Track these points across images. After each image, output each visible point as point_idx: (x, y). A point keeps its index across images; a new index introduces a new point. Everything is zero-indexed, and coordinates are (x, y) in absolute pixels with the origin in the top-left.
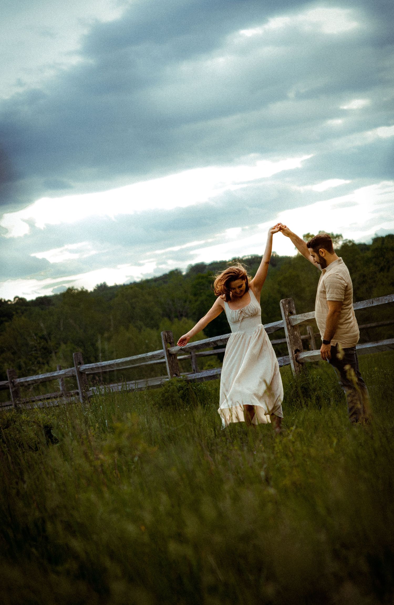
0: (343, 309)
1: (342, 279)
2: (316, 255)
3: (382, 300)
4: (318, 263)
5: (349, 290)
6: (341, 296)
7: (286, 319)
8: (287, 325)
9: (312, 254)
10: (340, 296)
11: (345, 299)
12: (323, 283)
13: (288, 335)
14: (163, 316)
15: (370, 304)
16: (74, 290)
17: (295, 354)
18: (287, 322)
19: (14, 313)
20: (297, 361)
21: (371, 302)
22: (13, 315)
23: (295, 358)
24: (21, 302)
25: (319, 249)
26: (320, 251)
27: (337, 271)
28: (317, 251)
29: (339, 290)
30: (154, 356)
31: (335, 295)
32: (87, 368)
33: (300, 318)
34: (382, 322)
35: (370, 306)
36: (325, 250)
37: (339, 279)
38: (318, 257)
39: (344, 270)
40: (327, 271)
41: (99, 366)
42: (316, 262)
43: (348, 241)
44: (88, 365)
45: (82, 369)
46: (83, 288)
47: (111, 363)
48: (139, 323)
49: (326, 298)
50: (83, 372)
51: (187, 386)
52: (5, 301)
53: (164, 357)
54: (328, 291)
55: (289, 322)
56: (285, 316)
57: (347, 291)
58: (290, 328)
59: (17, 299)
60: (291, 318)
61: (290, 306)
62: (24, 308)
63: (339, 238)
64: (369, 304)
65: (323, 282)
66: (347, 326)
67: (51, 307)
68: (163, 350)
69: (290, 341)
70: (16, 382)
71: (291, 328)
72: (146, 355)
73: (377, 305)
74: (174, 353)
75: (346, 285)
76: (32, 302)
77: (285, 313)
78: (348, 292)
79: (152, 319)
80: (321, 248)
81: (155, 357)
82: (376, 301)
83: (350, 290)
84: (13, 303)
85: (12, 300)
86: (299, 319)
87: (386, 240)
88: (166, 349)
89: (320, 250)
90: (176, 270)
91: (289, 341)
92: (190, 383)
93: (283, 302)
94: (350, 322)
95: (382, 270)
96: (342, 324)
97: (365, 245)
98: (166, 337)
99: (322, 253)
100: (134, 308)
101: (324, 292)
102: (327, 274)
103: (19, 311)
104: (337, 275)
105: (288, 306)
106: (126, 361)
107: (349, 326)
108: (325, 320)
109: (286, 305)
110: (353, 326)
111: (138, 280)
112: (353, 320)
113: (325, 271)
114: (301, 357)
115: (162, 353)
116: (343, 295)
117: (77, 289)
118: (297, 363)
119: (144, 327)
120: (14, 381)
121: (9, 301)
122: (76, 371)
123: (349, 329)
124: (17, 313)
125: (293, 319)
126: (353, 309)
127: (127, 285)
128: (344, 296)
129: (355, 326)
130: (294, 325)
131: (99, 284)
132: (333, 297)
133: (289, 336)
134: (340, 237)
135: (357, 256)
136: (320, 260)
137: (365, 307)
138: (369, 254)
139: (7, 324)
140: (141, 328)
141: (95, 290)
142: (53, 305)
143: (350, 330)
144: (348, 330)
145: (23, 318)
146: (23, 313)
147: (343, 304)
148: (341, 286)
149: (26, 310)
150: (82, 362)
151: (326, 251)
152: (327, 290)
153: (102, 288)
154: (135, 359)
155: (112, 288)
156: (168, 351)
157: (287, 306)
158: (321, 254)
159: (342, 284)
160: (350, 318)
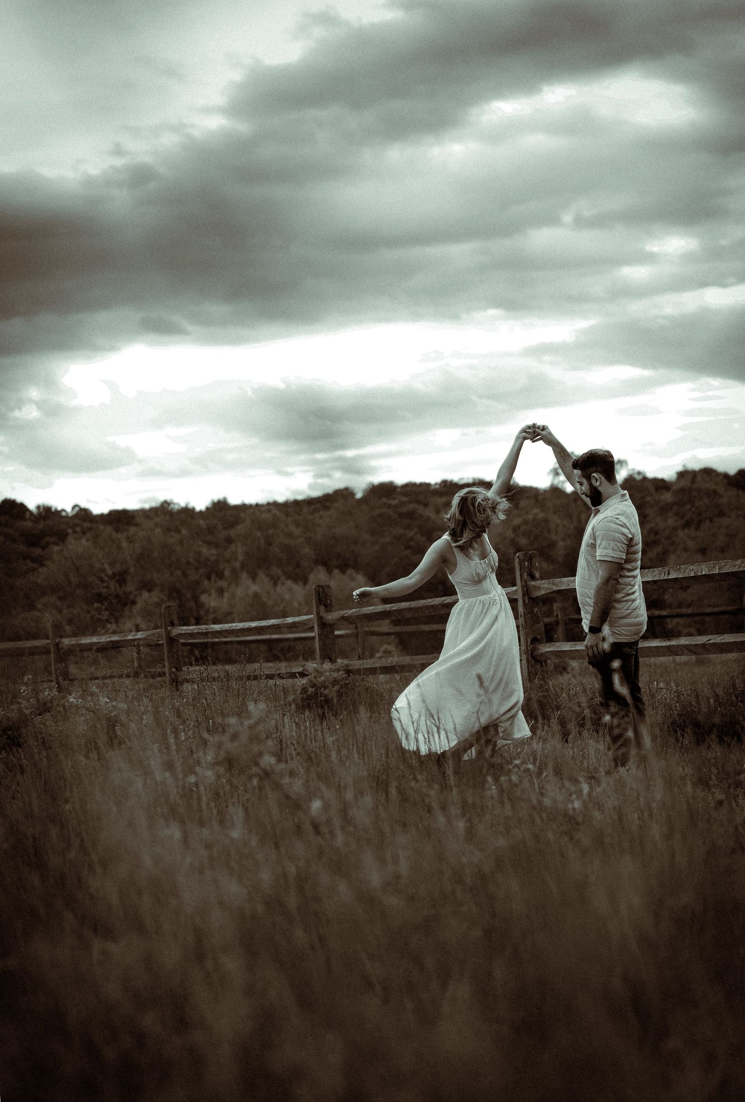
0: (621, 576)
1: (624, 526)
2: (585, 481)
3: (685, 570)
4: (587, 496)
5: (634, 546)
6: (620, 553)
7: (522, 586)
8: (524, 595)
9: (579, 480)
10: (620, 555)
11: (627, 561)
12: (593, 531)
13: (522, 612)
14: (317, 562)
15: (665, 574)
16: (174, 504)
17: (531, 646)
18: (523, 590)
19: (70, 531)
20: (533, 657)
21: (667, 573)
22: (67, 534)
23: (530, 652)
24: (83, 514)
25: (591, 474)
26: (593, 476)
27: (616, 513)
28: (588, 478)
29: (618, 544)
30: (297, 625)
31: (611, 551)
32: (183, 632)
33: (546, 586)
34: (679, 610)
35: (665, 578)
36: (600, 475)
37: (620, 525)
38: (588, 487)
39: (628, 511)
40: (601, 512)
41: (204, 631)
42: (583, 494)
43: (636, 472)
44: (185, 628)
45: (175, 634)
46: (189, 503)
47: (224, 629)
48: (276, 570)
49: (596, 557)
50: (174, 638)
51: (346, 680)
52: (56, 510)
53: (313, 627)
54: (600, 545)
55: (527, 590)
56: (521, 580)
57: (632, 546)
58: (527, 601)
59: (77, 509)
60: (532, 585)
61: (531, 564)
62: (87, 525)
63: (621, 465)
64: (663, 575)
65: (593, 529)
66: (627, 606)
67: (132, 530)
68: (312, 616)
69: (525, 622)
70: (63, 643)
71: (529, 601)
72: (284, 621)
73: (676, 579)
74: (331, 622)
75: (630, 536)
76: (102, 516)
77: (521, 575)
78: (634, 549)
79: (298, 565)
80: (595, 472)
81: (298, 627)
82: (675, 571)
83: (637, 547)
84: (70, 515)
85: (69, 509)
86: (543, 588)
87: (699, 478)
88: (318, 614)
89: (594, 474)
90: (347, 489)
91: (523, 622)
92: (351, 674)
93: (521, 557)
94: (634, 601)
95: (687, 525)
96: (618, 601)
97: (662, 481)
98: (319, 595)
99: (597, 480)
100: (270, 545)
101: (593, 546)
102: (600, 516)
103: (78, 529)
104: (617, 518)
105: (528, 563)
106: (250, 628)
107: (630, 605)
108: (592, 591)
109: (524, 562)
110: (638, 606)
111: (281, 499)
112: (638, 598)
113: (598, 511)
114: (539, 652)
115: (309, 620)
116: (624, 552)
117: (178, 504)
118: (533, 661)
119: (283, 578)
120: (59, 642)
121: (63, 510)
122: (164, 636)
123: (631, 611)
124: (75, 532)
125: (534, 587)
126: (639, 580)
127: (262, 505)
128: (625, 554)
129: (641, 607)
130: (534, 596)
131: (216, 500)
132: (607, 555)
133: (524, 614)
134: (624, 464)
135: (648, 499)
136: (591, 491)
137: (656, 578)
138: (668, 497)
139: (56, 548)
140: (279, 578)
141: (207, 509)
142: (136, 525)
143: (631, 613)
144: (629, 611)
145: (84, 541)
146: (84, 533)
147: (623, 569)
148: (622, 538)
149: (91, 529)
150: (176, 622)
151: (603, 478)
152: (598, 542)
153: (220, 507)
154: (264, 626)
155: (237, 508)
156: (320, 618)
157: (526, 563)
158: (593, 482)
159: (623, 534)
160: (633, 593)
